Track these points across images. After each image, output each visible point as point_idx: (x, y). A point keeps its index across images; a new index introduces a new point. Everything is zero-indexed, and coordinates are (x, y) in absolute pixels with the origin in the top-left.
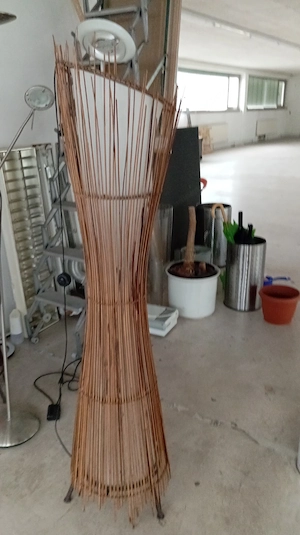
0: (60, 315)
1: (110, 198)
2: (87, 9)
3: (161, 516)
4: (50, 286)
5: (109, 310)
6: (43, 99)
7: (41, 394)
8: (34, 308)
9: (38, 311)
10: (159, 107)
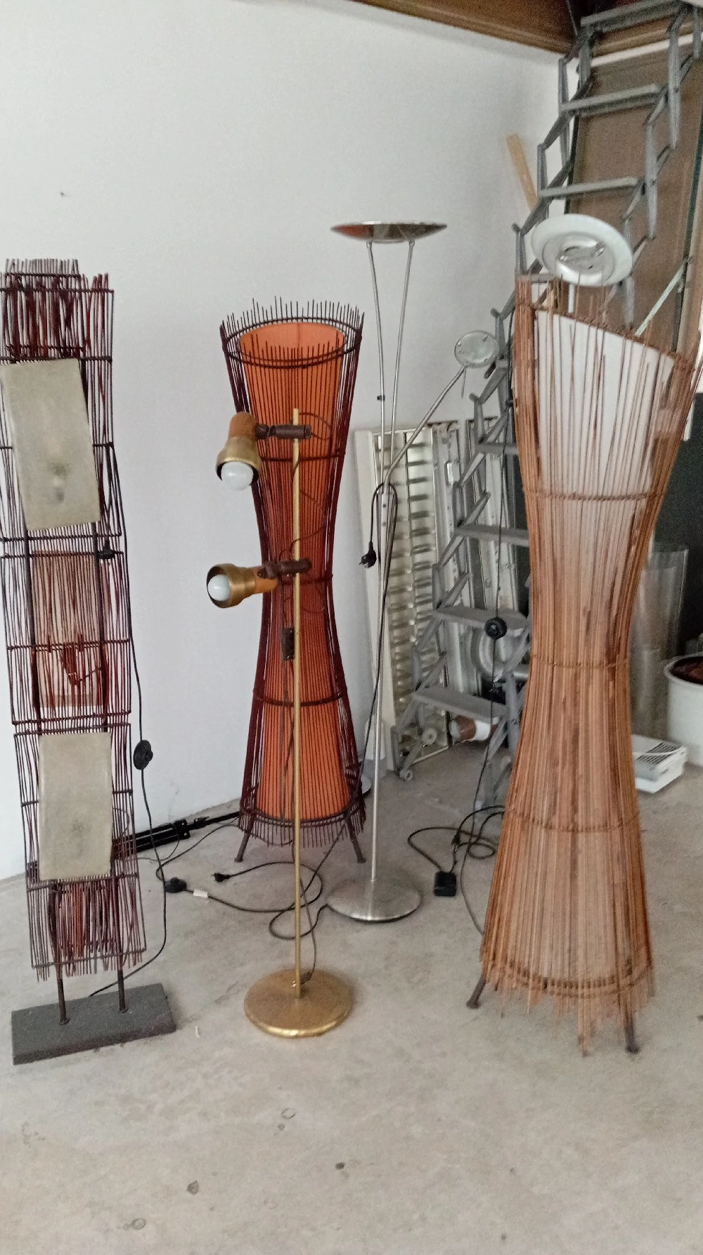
0: (450, 737)
1: (582, 498)
2: (543, 185)
3: (633, 1049)
4: (437, 682)
5: (567, 674)
6: (482, 351)
7: (422, 858)
8: (408, 717)
9: (414, 724)
10: (668, 364)
